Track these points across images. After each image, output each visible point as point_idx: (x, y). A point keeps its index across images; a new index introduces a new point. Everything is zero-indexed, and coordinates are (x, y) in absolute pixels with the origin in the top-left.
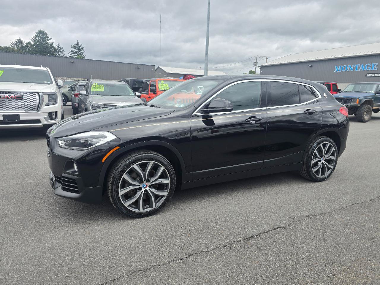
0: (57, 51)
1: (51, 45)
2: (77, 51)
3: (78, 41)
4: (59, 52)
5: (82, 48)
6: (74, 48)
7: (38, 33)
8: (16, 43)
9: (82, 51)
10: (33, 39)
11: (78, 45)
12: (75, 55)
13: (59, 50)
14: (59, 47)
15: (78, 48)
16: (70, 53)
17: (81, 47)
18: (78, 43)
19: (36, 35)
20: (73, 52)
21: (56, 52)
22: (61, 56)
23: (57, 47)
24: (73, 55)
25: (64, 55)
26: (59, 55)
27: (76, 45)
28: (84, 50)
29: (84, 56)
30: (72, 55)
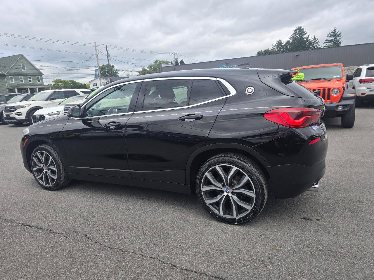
0: (313, 43)
1: (307, 38)
2: (333, 38)
3: (335, 28)
4: (314, 44)
5: (340, 34)
6: (330, 37)
7: (296, 30)
8: (276, 44)
9: (338, 38)
10: (291, 37)
11: (335, 32)
12: (331, 43)
13: (314, 42)
14: (315, 39)
15: (335, 35)
16: (325, 43)
17: (337, 34)
18: (335, 30)
19: (294, 32)
20: (328, 41)
21: (311, 45)
22: (315, 47)
23: (312, 40)
24: (328, 44)
25: (319, 46)
26: (314, 47)
27: (333, 32)
28: (341, 36)
29: (340, 42)
30: (326, 44)
